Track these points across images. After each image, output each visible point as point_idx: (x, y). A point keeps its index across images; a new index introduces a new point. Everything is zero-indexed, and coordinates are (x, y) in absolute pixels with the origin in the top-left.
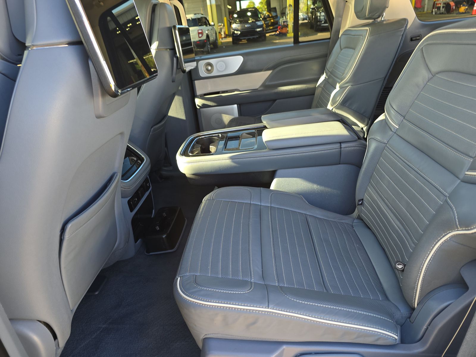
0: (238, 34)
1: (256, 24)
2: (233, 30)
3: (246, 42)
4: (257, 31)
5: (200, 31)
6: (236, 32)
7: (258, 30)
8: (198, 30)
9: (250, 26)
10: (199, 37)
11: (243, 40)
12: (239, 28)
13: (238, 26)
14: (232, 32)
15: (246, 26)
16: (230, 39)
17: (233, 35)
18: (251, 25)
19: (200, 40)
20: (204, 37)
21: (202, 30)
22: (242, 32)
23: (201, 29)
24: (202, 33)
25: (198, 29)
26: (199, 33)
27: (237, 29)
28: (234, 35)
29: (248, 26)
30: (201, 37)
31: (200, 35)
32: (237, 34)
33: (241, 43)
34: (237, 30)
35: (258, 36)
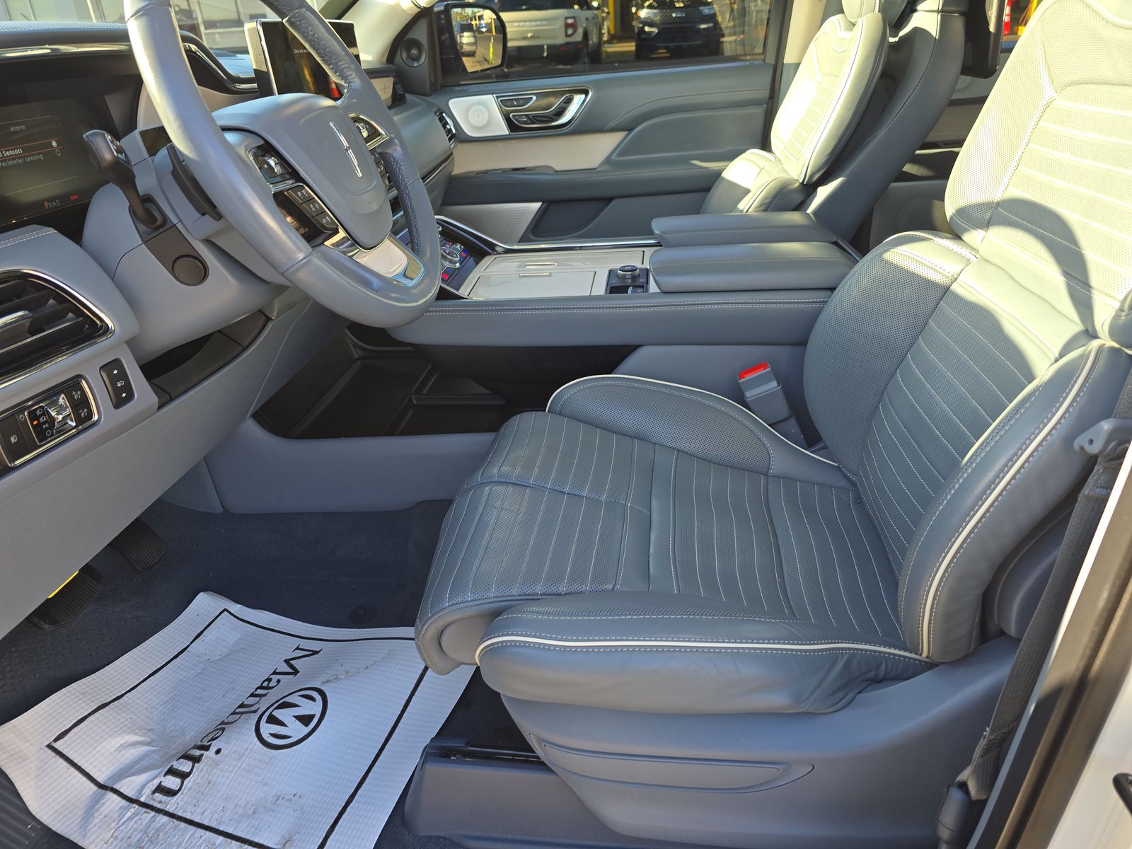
0: (653, 34)
1: (700, 13)
2: (641, 22)
3: (667, 55)
4: (700, 31)
5: (570, 21)
6: (647, 29)
7: (703, 26)
8: (567, 18)
9: (684, 15)
10: (567, 36)
11: (660, 51)
12: (657, 19)
13: (655, 13)
14: (638, 28)
15: (674, 15)
16: (630, 47)
17: (641, 38)
18: (686, 15)
19: (567, 44)
20: (578, 37)
21: (574, 18)
22: (663, 29)
23: (572, 15)
24: (574, 26)
25: (566, 15)
26: (567, 26)
27: (649, 21)
28: (643, 36)
29: (679, 15)
30: (571, 35)
31: (570, 31)
32: (650, 33)
33: (654, 56)
34: (651, 25)
35: (700, 43)
